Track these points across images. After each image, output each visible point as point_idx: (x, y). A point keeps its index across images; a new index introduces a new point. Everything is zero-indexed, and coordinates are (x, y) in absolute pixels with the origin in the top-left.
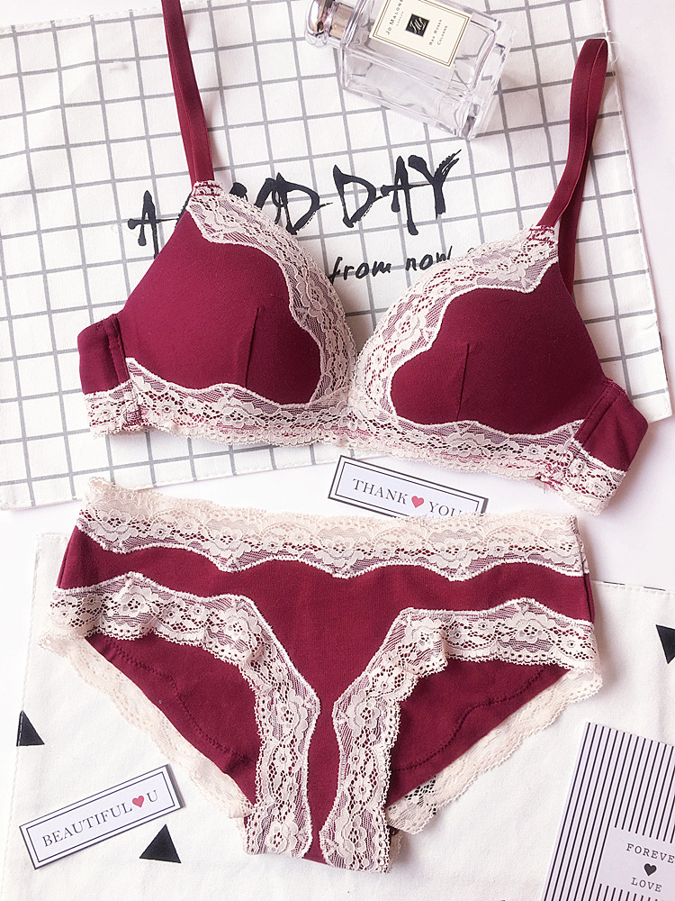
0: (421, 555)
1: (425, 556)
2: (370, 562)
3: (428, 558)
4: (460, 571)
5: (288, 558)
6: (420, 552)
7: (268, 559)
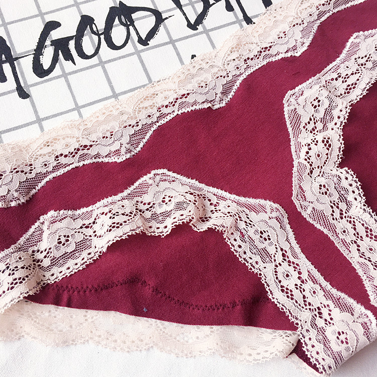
0: (263, 54)
1: (267, 52)
2: (233, 82)
3: (270, 52)
4: (299, 44)
5: (169, 118)
6: (261, 52)
7: (153, 129)
